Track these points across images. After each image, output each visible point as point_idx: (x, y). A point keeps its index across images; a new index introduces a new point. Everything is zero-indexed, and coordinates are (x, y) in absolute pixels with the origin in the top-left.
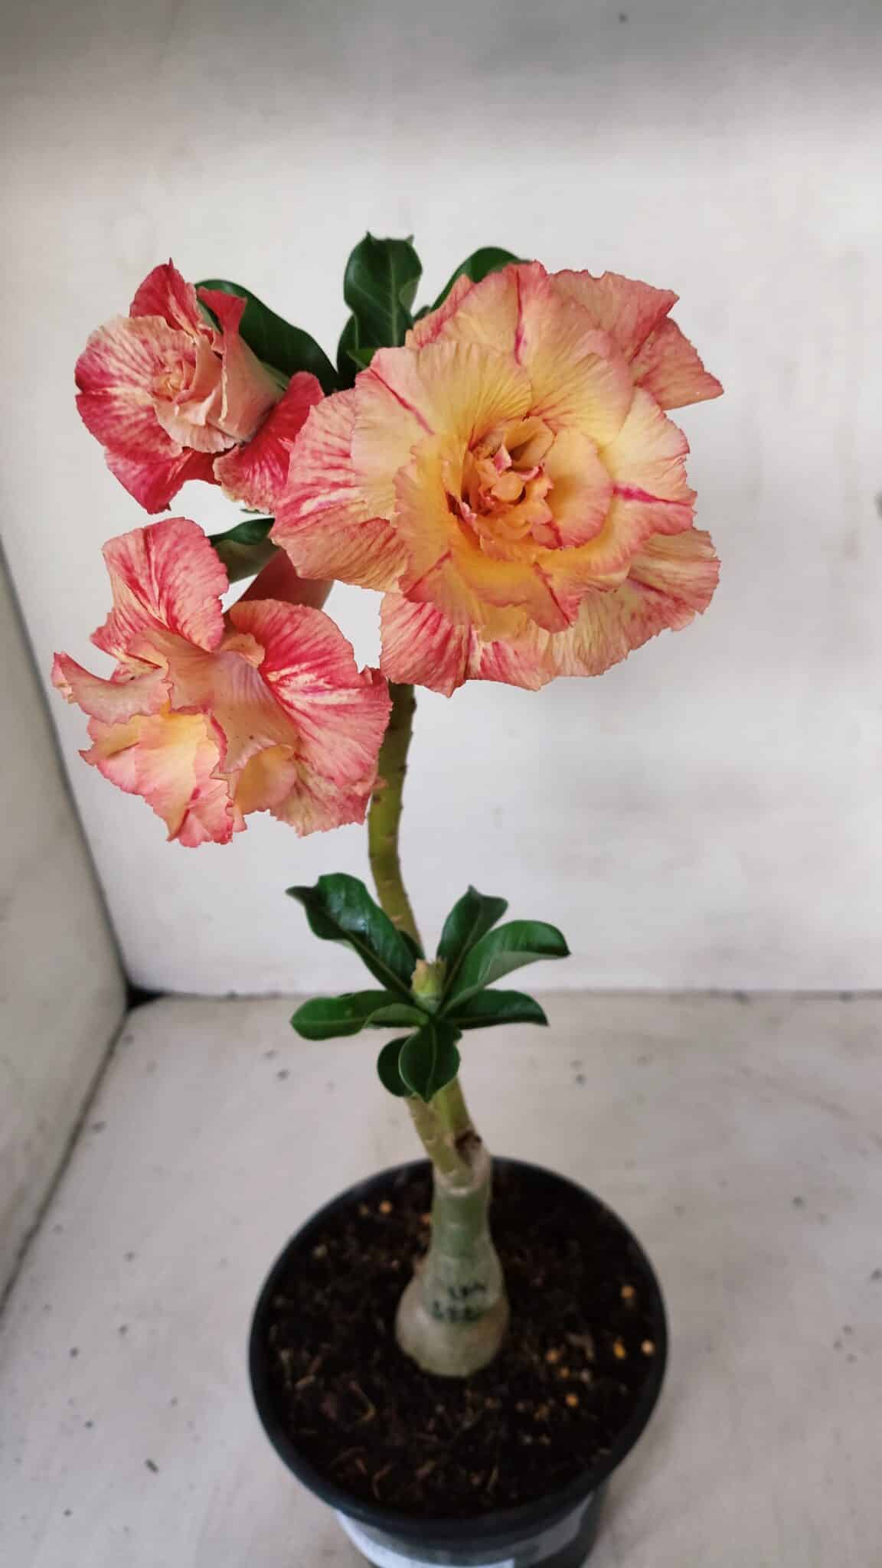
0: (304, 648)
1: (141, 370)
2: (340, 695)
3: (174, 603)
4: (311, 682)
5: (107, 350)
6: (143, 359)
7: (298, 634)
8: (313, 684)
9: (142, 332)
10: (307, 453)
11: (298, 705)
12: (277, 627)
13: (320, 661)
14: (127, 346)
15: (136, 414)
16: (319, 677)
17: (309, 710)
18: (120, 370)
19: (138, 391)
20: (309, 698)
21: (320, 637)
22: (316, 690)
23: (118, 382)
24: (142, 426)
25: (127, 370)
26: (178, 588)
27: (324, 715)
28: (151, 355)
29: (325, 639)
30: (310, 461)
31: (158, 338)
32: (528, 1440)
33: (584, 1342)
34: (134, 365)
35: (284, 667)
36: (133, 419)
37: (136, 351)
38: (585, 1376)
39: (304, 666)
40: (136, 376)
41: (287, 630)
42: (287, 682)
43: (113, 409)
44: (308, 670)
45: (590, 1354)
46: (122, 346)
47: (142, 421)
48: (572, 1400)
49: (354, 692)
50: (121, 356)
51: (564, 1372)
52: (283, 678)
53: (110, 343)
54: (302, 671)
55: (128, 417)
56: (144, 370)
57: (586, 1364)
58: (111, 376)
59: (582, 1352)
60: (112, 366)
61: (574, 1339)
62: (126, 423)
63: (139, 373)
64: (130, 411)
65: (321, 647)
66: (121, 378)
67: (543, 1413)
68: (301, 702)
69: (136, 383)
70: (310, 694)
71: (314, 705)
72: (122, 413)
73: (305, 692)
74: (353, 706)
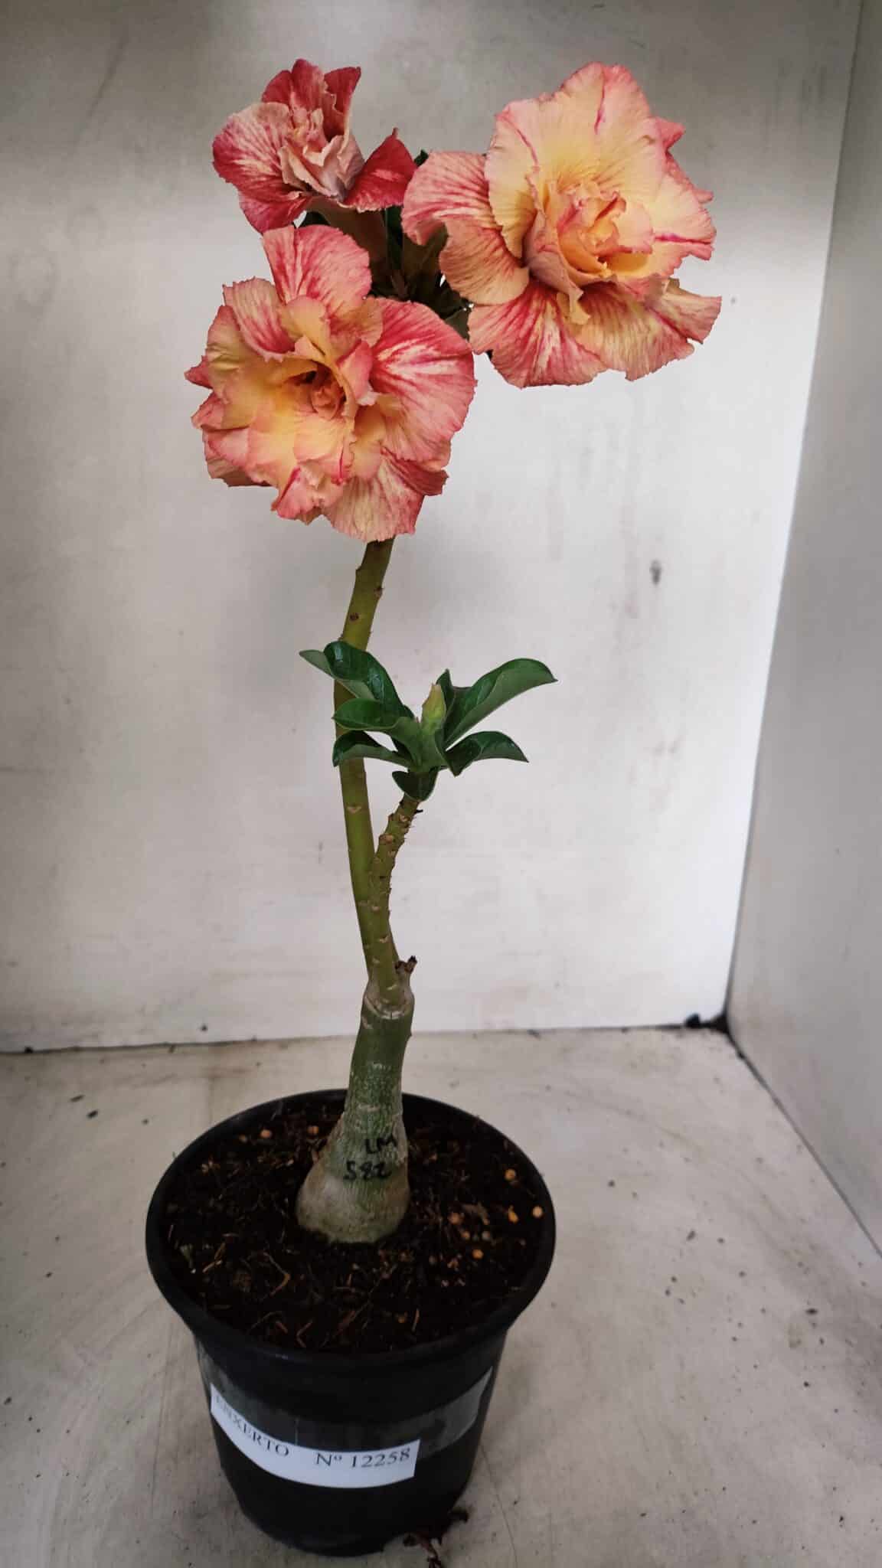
0: (414, 328)
1: (261, 149)
2: (442, 366)
3: (319, 279)
4: (422, 351)
5: (239, 131)
6: (265, 141)
7: (408, 319)
8: (423, 353)
9: (266, 119)
10: (429, 181)
11: (405, 376)
12: (391, 314)
13: (428, 337)
14: (253, 129)
15: (259, 176)
16: (428, 347)
17: (415, 380)
18: (247, 148)
19: (259, 165)
20: (416, 369)
21: (427, 321)
22: (425, 360)
23: (245, 156)
24: (262, 185)
25: (252, 148)
26: (324, 267)
27: (427, 383)
28: (271, 138)
29: (431, 323)
30: (432, 188)
31: (278, 126)
32: (445, 1284)
33: (480, 1211)
34: (257, 144)
35: (395, 344)
36: (257, 179)
37: (260, 135)
38: (486, 1236)
39: (414, 341)
40: (259, 154)
41: (400, 315)
42: (397, 356)
43: (242, 171)
44: (417, 343)
45: (486, 1222)
46: (249, 129)
47: (263, 182)
48: (478, 1254)
49: (452, 363)
50: (248, 137)
51: (466, 1235)
52: (396, 353)
53: (242, 126)
54: (413, 344)
55: (253, 177)
56: (264, 150)
57: (484, 1228)
58: (240, 151)
59: (479, 1220)
60: (241, 143)
61: (469, 1208)
62: (252, 180)
63: (260, 151)
64: (254, 174)
65: (427, 329)
66: (247, 153)
67: (453, 1263)
68: (407, 372)
69: (258, 159)
70: (417, 365)
71: (419, 375)
72: (249, 174)
73: (413, 363)
74: (451, 376)
